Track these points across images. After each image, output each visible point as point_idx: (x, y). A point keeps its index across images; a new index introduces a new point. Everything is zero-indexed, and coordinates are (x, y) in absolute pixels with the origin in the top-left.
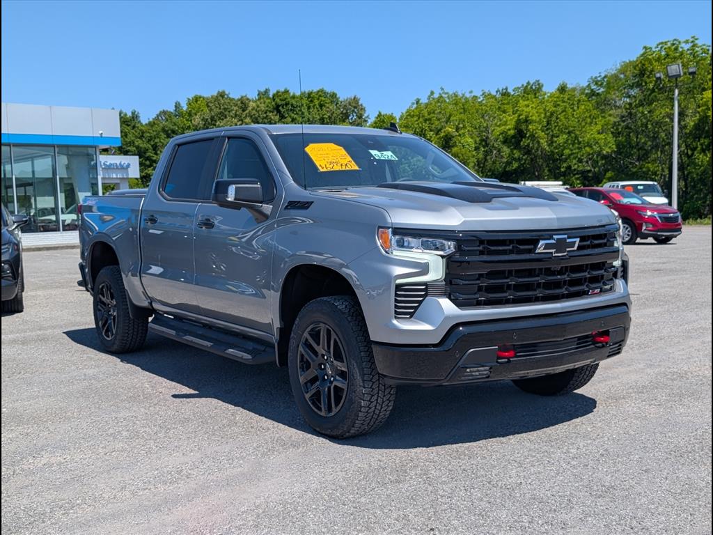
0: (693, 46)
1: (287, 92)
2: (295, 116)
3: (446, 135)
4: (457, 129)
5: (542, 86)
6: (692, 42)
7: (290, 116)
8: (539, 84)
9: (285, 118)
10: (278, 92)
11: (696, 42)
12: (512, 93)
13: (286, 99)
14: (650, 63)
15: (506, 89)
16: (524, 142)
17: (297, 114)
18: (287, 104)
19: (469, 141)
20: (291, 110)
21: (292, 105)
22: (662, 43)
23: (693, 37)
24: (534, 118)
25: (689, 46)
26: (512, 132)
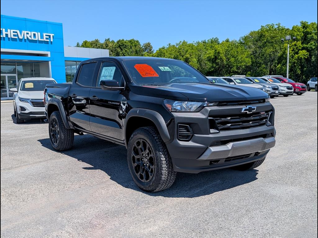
0: (279, 26)
1: (123, 40)
2: (127, 50)
3: (187, 58)
4: (191, 55)
5: (218, 39)
6: (279, 25)
7: (125, 50)
8: (217, 39)
9: (123, 50)
10: (120, 40)
11: (280, 25)
12: (207, 42)
13: (123, 43)
14: (264, 32)
15: (205, 40)
16: (218, 61)
17: (127, 49)
18: (123, 45)
19: (195, 60)
20: (125, 47)
21: (125, 45)
22: (267, 25)
23: (279, 23)
24: (221, 52)
25: (277, 26)
26: (213, 57)
